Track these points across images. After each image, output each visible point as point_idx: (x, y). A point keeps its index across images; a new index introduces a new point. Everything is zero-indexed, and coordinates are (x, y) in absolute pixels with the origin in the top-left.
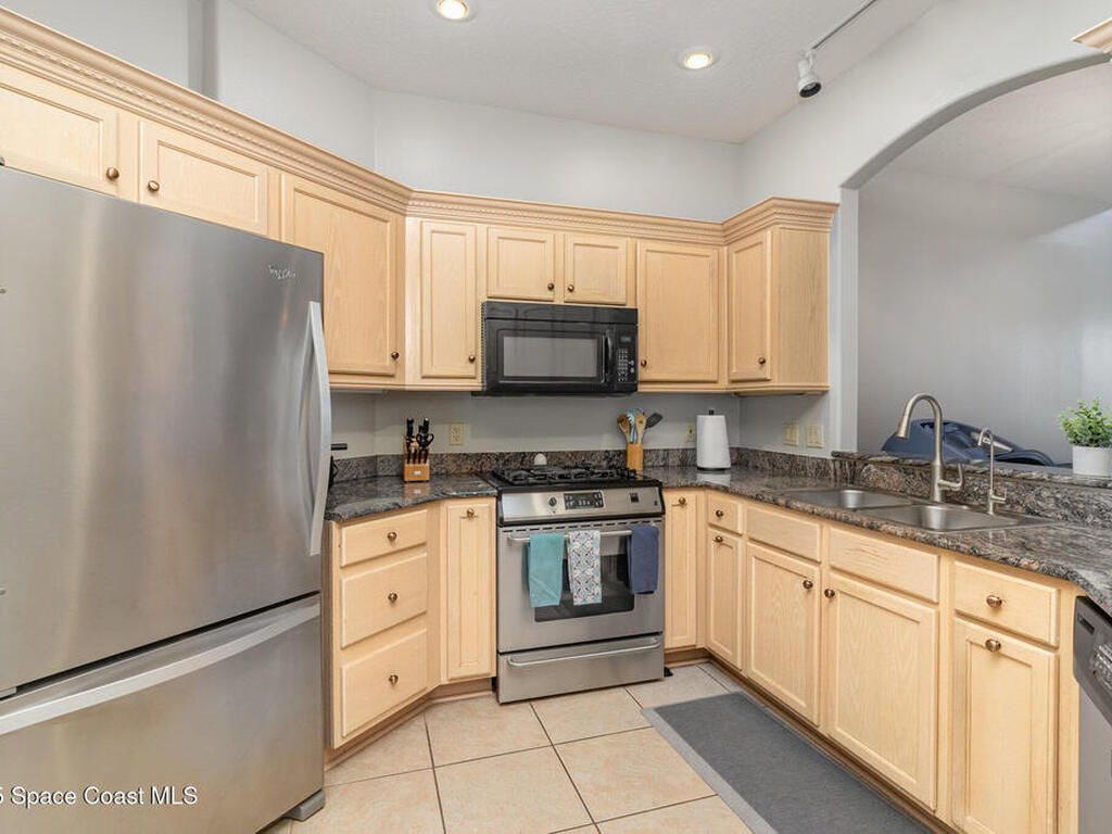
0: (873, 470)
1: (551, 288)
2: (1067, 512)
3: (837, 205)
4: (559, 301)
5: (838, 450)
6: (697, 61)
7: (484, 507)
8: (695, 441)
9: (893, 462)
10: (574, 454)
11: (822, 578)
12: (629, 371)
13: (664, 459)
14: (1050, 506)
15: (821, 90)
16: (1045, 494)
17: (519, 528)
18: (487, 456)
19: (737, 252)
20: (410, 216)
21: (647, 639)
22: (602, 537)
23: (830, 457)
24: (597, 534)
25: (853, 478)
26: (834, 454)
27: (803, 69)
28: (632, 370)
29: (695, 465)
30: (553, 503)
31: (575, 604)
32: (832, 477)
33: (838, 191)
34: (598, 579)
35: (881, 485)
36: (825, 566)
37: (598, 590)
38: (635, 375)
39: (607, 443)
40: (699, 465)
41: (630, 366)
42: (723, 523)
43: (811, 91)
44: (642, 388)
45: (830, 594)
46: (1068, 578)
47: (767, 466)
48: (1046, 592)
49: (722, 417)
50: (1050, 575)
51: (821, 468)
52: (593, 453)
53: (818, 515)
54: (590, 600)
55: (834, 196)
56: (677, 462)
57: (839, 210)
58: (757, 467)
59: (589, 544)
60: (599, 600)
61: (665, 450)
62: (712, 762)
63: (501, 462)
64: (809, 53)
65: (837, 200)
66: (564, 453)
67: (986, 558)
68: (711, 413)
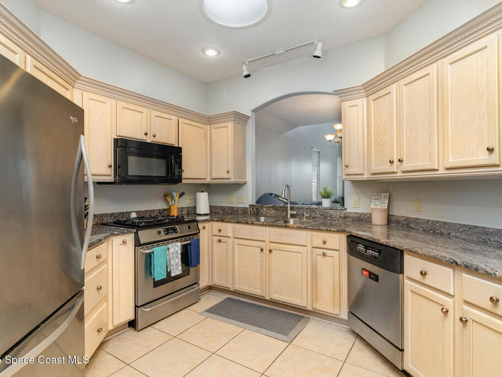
0: (265, 210)
1: (146, 134)
2: (323, 217)
3: (249, 117)
4: (148, 141)
5: (251, 204)
6: (211, 53)
7: (130, 238)
8: (196, 203)
9: (272, 207)
10: (146, 211)
11: (266, 246)
12: (179, 174)
13: (181, 211)
14: (319, 216)
15: (250, 77)
16: (317, 213)
17: (147, 246)
18: (106, 215)
19: (215, 128)
20: (76, 88)
21: (193, 286)
22: (181, 245)
23: (248, 207)
24: (179, 244)
25: (257, 213)
26: (250, 205)
27: (245, 68)
28: (180, 174)
29: (196, 213)
30: (159, 233)
31: (172, 276)
32: (249, 213)
33: (250, 112)
34: (180, 263)
35: (268, 215)
36: (267, 242)
37: (180, 268)
38: (181, 176)
39: (160, 205)
40: (198, 213)
41: (179, 172)
42: (222, 234)
43: (248, 76)
44: (184, 181)
45: (270, 251)
46: (343, 231)
47: (221, 212)
48: (336, 236)
49: (207, 193)
50: (338, 231)
51: (244, 211)
52: (154, 210)
53: (265, 225)
54: (178, 273)
55: (249, 114)
56: (186, 213)
57: (250, 119)
58: (216, 213)
59: (177, 249)
60: (181, 272)
61: (182, 208)
62: (238, 320)
63: (112, 218)
64: (247, 63)
65: (250, 115)
66: (142, 211)
67: (322, 230)
68: (202, 192)
